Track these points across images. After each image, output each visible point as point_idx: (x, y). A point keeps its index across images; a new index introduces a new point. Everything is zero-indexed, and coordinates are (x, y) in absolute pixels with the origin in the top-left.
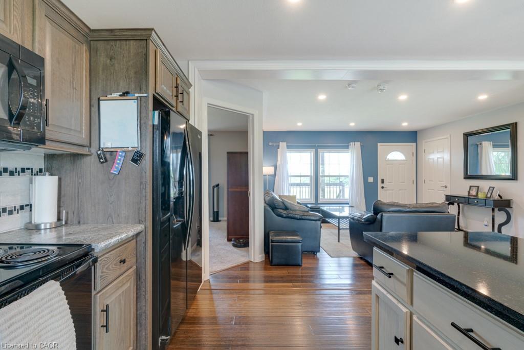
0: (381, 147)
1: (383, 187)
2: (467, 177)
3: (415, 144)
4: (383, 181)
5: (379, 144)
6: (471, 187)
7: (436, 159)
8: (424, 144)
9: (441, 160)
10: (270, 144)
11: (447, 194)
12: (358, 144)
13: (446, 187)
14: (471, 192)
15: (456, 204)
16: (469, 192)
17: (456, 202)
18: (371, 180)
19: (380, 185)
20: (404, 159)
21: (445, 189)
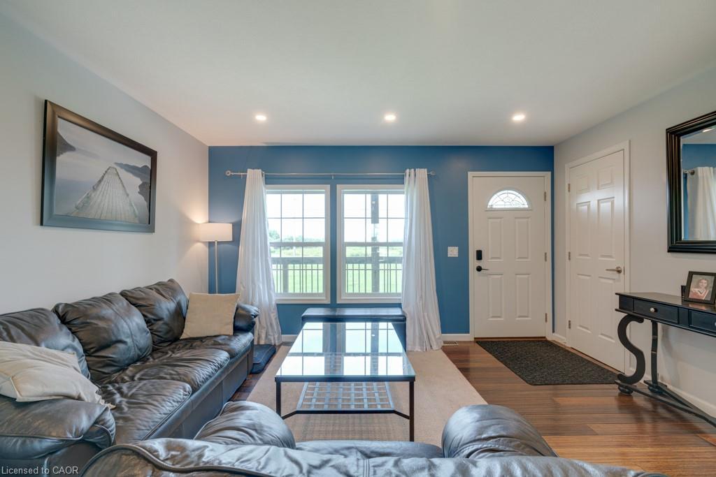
0: (477, 180)
1: (479, 269)
2: (678, 245)
3: (549, 173)
4: (479, 255)
5: (470, 174)
6: (691, 274)
7: (594, 204)
8: (568, 171)
9: (606, 206)
10: (229, 173)
11: (622, 292)
12: (423, 173)
13: (619, 272)
14: (693, 289)
15: (647, 323)
16: (685, 290)
17: (649, 317)
18: (453, 252)
19: (473, 263)
20: (527, 206)
21: (616, 275)
